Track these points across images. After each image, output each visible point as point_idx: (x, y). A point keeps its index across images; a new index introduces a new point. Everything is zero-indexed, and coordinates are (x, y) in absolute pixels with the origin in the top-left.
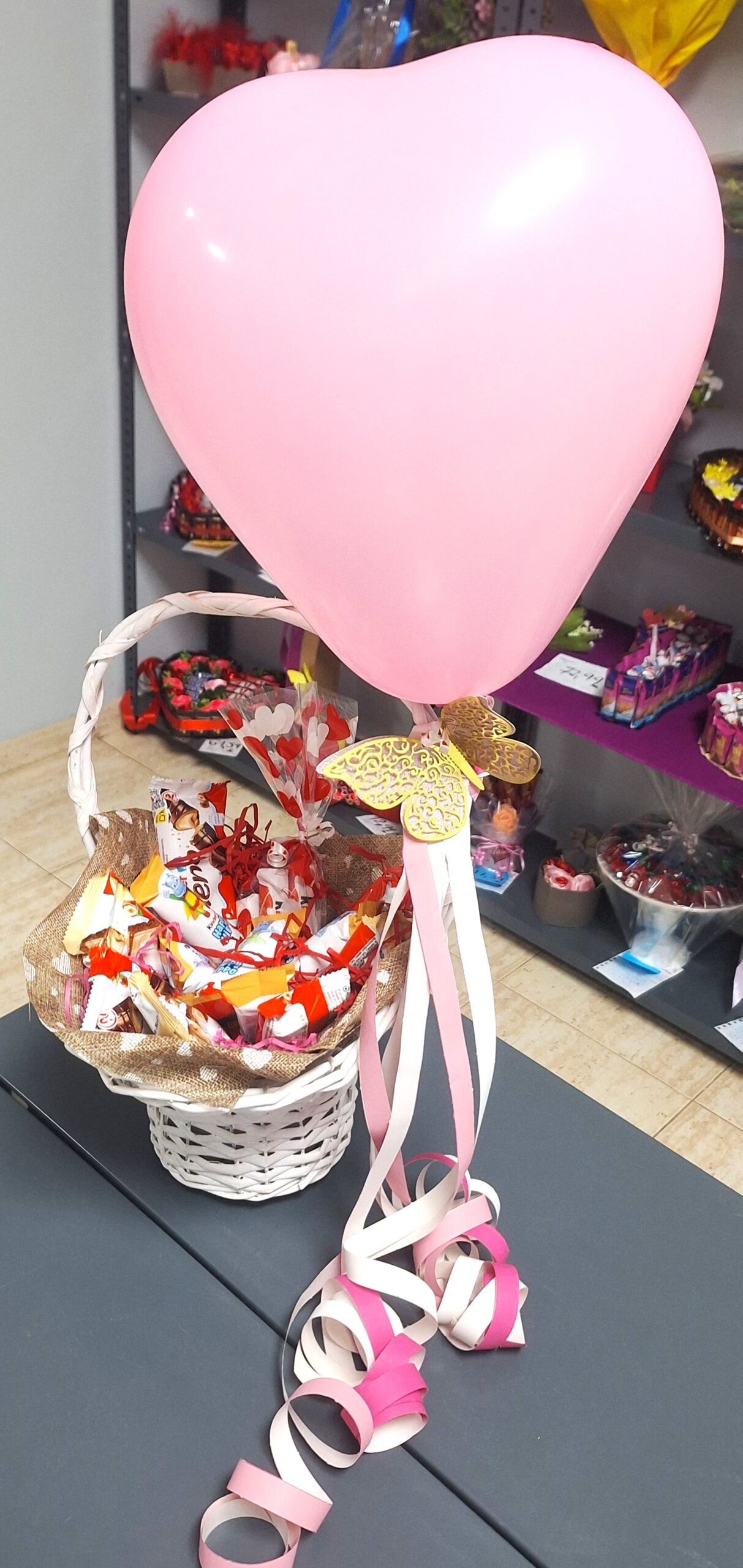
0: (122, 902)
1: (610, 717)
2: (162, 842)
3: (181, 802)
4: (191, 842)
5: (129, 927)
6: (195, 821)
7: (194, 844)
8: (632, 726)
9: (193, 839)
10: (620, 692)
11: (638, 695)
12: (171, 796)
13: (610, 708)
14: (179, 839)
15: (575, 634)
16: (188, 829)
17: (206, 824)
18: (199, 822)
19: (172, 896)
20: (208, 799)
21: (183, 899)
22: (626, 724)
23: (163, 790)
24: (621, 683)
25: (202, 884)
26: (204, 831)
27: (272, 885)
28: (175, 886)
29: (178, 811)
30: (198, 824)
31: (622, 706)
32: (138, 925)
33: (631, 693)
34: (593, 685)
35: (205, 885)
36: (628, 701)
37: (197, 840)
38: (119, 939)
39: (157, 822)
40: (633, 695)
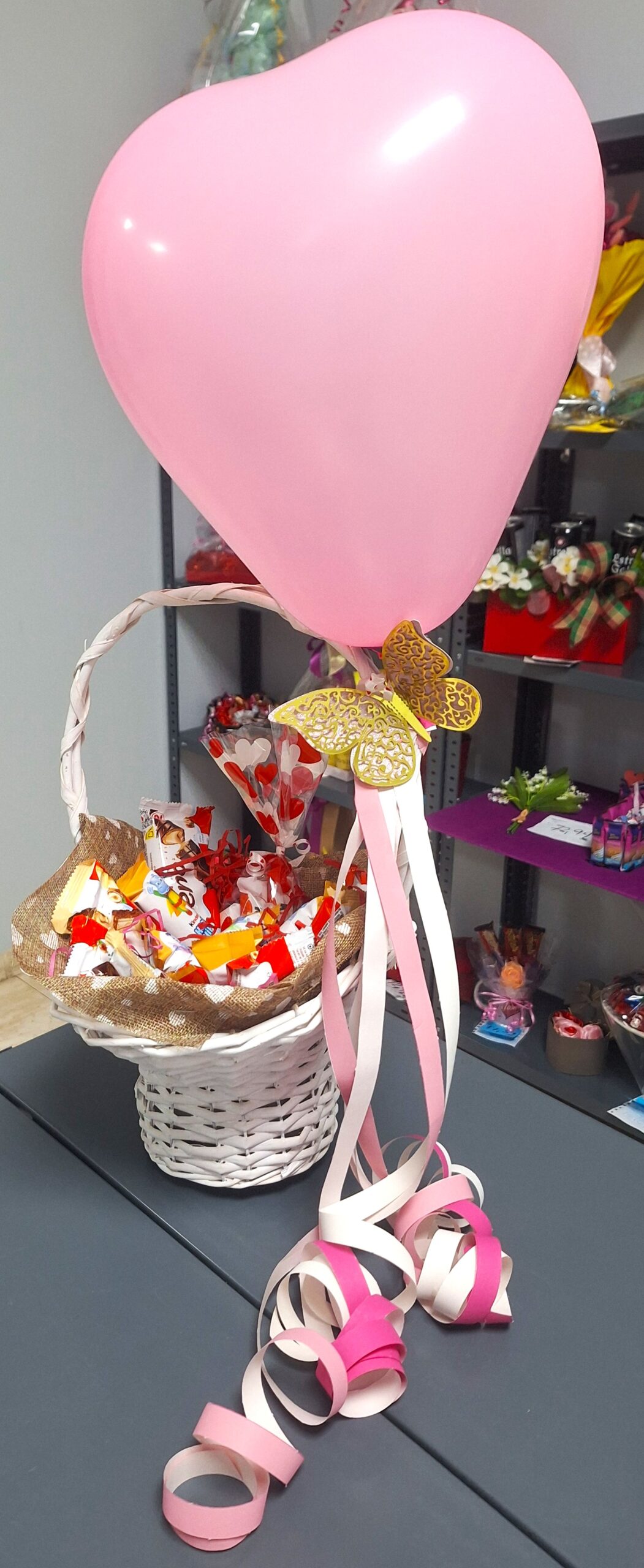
0: (107, 889)
1: (600, 862)
2: (151, 856)
3: (168, 822)
4: (177, 855)
5: (113, 911)
6: (181, 837)
7: (180, 857)
8: (622, 870)
9: (179, 853)
10: (607, 838)
11: (625, 840)
12: (160, 816)
13: (599, 854)
14: (166, 852)
15: (563, 798)
16: (174, 844)
17: (191, 841)
18: (184, 838)
19: (156, 893)
20: (193, 822)
21: (166, 896)
22: (616, 867)
23: (152, 811)
24: (607, 829)
25: (187, 893)
26: (189, 847)
27: (251, 891)
28: (159, 884)
29: (165, 828)
30: (184, 840)
31: (610, 851)
32: (121, 911)
33: (618, 838)
34: (583, 839)
35: (190, 894)
36: (615, 846)
37: (182, 854)
38: (103, 920)
39: (146, 838)
40: (619, 840)
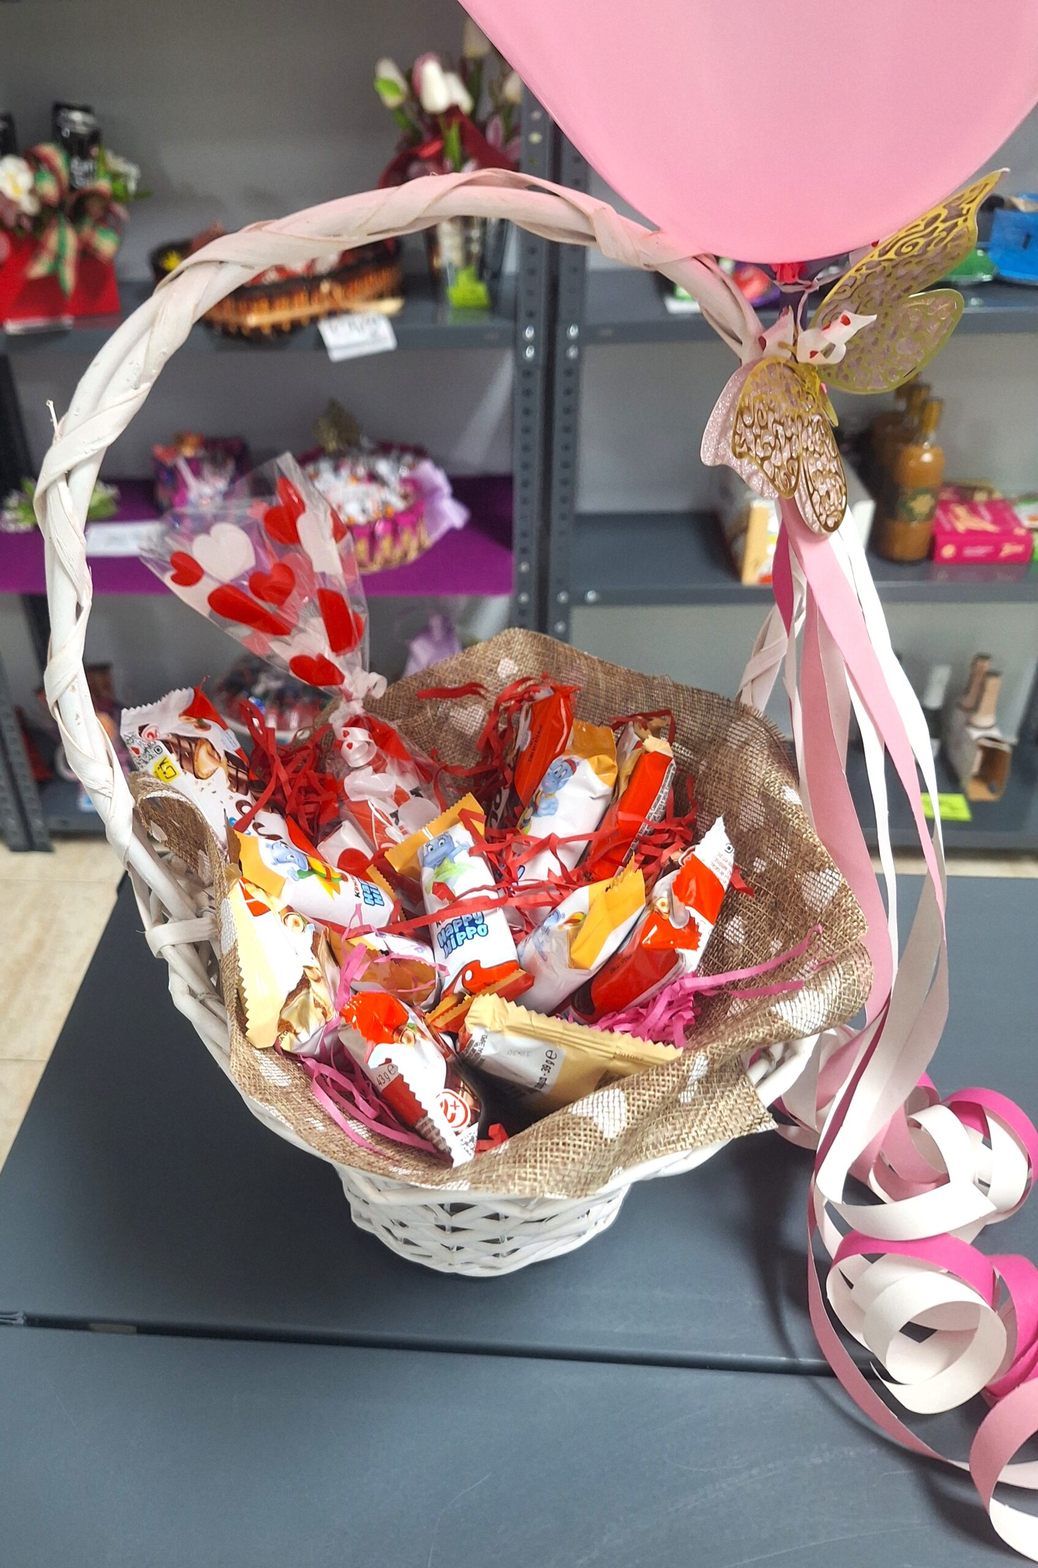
0: (279, 916)
3: (179, 738)
4: (230, 789)
5: (311, 952)
6: (213, 756)
7: (235, 790)
9: (229, 783)
12: (154, 732)
14: (214, 792)
16: (213, 771)
17: (227, 754)
18: (218, 754)
20: (202, 718)
21: (312, 871)
23: (141, 729)
26: (231, 764)
29: (185, 751)
34: (147, 543)
37: (234, 783)
